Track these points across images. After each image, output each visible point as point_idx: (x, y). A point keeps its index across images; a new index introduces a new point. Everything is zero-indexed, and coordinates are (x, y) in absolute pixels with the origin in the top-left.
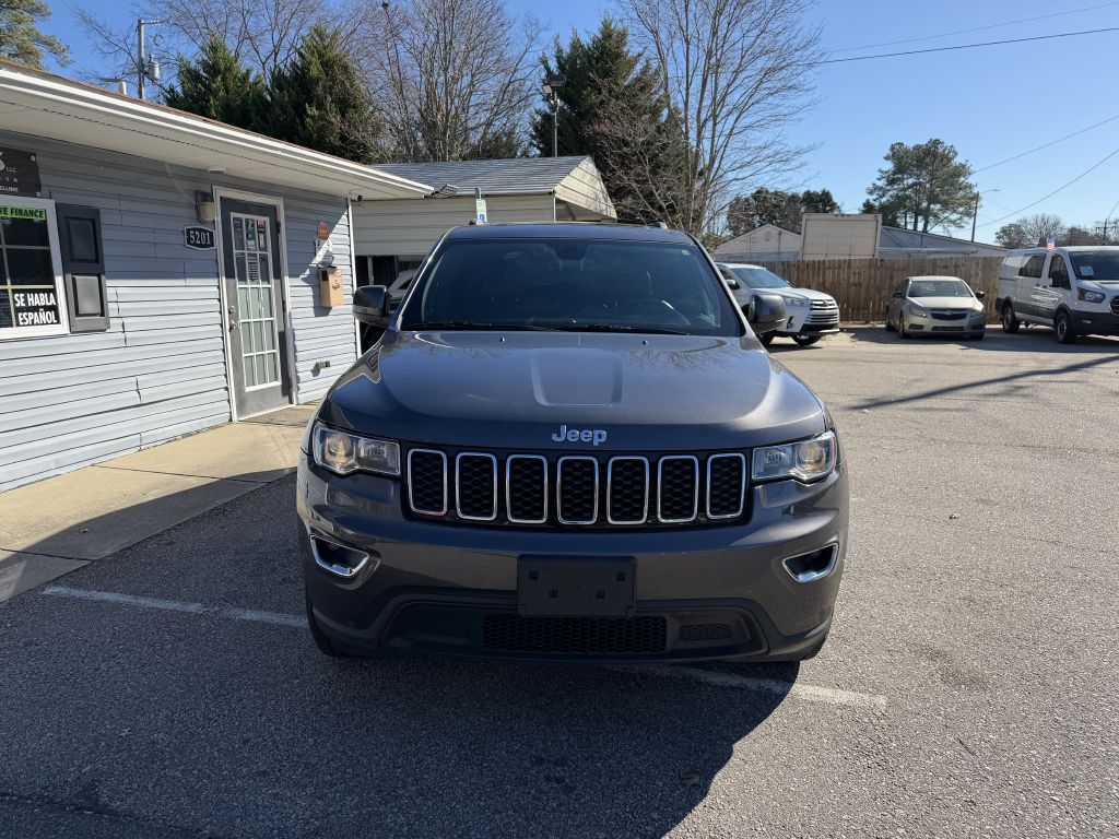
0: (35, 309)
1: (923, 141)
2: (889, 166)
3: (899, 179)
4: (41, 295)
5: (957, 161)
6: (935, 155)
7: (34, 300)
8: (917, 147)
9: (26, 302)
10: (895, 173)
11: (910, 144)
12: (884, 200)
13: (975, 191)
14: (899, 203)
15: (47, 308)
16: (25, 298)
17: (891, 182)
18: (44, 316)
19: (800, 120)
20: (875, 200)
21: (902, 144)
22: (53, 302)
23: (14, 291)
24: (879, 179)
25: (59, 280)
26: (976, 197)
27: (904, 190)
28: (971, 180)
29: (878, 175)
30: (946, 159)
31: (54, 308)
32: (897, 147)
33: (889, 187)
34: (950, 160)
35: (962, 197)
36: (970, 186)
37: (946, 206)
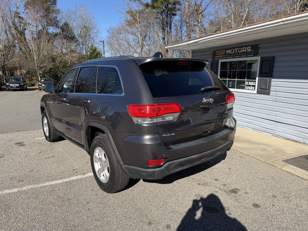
0: (250, 86)
4: (252, 82)
7: (250, 83)
9: (248, 84)
15: (253, 86)
16: (248, 83)
18: (251, 88)
22: (255, 84)
23: (247, 81)
25: (257, 78)
31: (254, 86)
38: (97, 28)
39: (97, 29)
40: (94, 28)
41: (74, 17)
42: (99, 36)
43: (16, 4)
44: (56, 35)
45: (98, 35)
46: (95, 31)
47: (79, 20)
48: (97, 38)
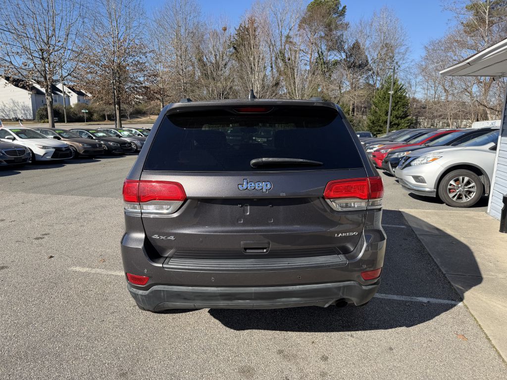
38: (405, 45)
39: (407, 46)
40: (401, 45)
41: (368, 31)
42: (408, 59)
43: (289, 23)
44: (336, 63)
45: (406, 56)
46: (402, 51)
47: (377, 34)
48: (404, 62)
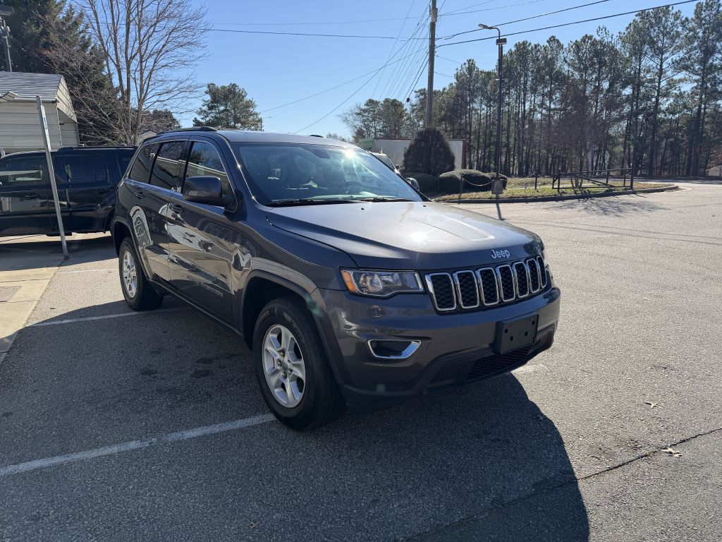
1: (227, 84)
2: (208, 98)
3: (215, 107)
5: (248, 98)
6: (235, 93)
8: (223, 88)
10: (212, 102)
11: (219, 85)
12: (208, 119)
13: (260, 117)
14: (217, 122)
17: (211, 108)
19: (196, 65)
20: (202, 119)
21: (214, 84)
24: (203, 106)
26: (260, 121)
27: (219, 113)
28: (256, 110)
29: (202, 103)
30: (240, 96)
32: (211, 86)
33: (210, 111)
34: (243, 97)
35: (253, 120)
36: (257, 114)
37: (243, 124)
